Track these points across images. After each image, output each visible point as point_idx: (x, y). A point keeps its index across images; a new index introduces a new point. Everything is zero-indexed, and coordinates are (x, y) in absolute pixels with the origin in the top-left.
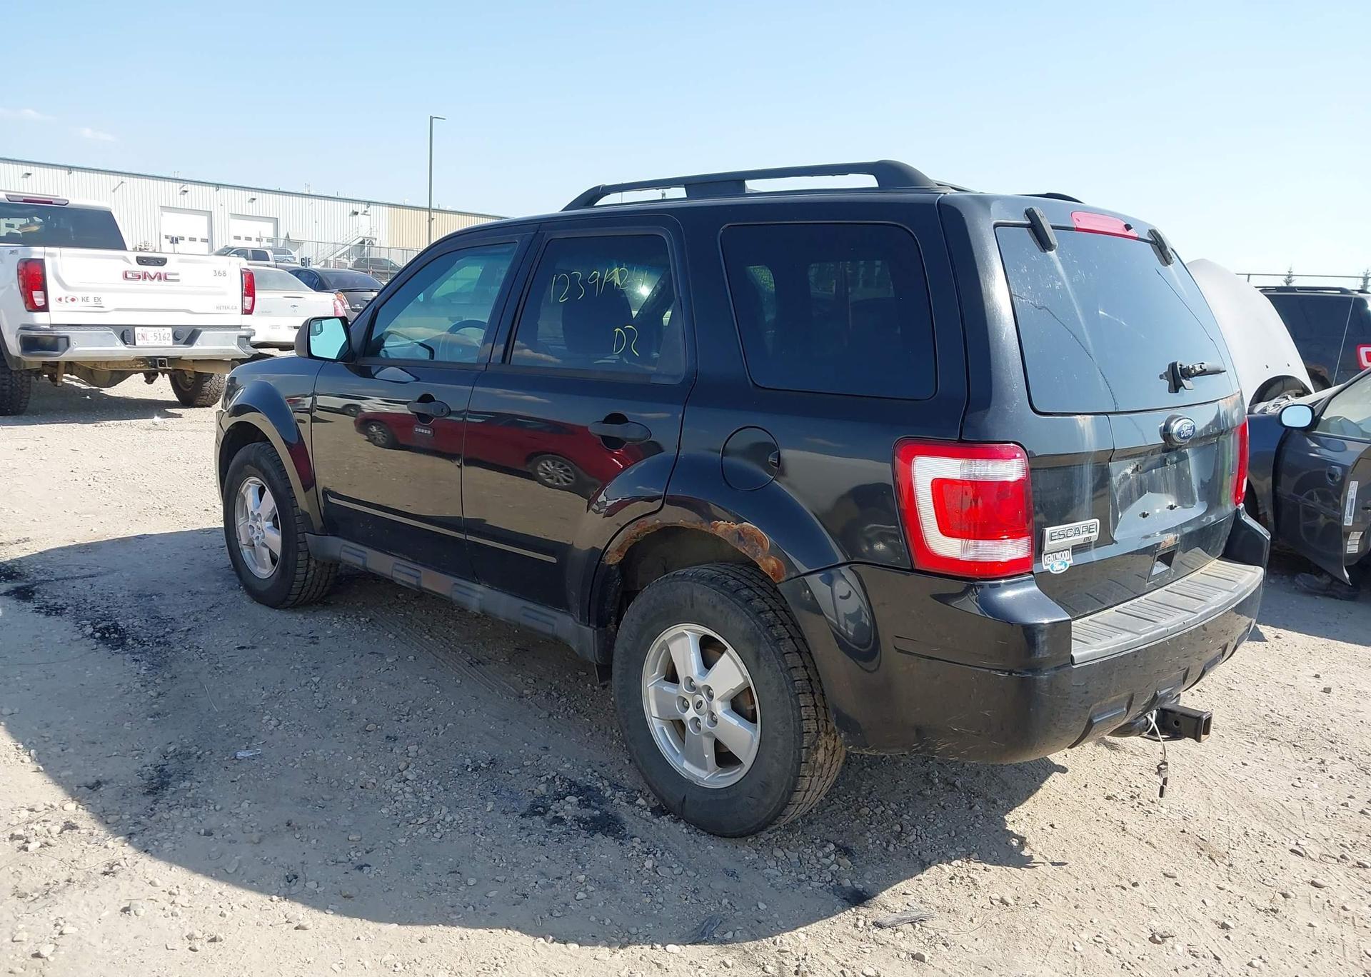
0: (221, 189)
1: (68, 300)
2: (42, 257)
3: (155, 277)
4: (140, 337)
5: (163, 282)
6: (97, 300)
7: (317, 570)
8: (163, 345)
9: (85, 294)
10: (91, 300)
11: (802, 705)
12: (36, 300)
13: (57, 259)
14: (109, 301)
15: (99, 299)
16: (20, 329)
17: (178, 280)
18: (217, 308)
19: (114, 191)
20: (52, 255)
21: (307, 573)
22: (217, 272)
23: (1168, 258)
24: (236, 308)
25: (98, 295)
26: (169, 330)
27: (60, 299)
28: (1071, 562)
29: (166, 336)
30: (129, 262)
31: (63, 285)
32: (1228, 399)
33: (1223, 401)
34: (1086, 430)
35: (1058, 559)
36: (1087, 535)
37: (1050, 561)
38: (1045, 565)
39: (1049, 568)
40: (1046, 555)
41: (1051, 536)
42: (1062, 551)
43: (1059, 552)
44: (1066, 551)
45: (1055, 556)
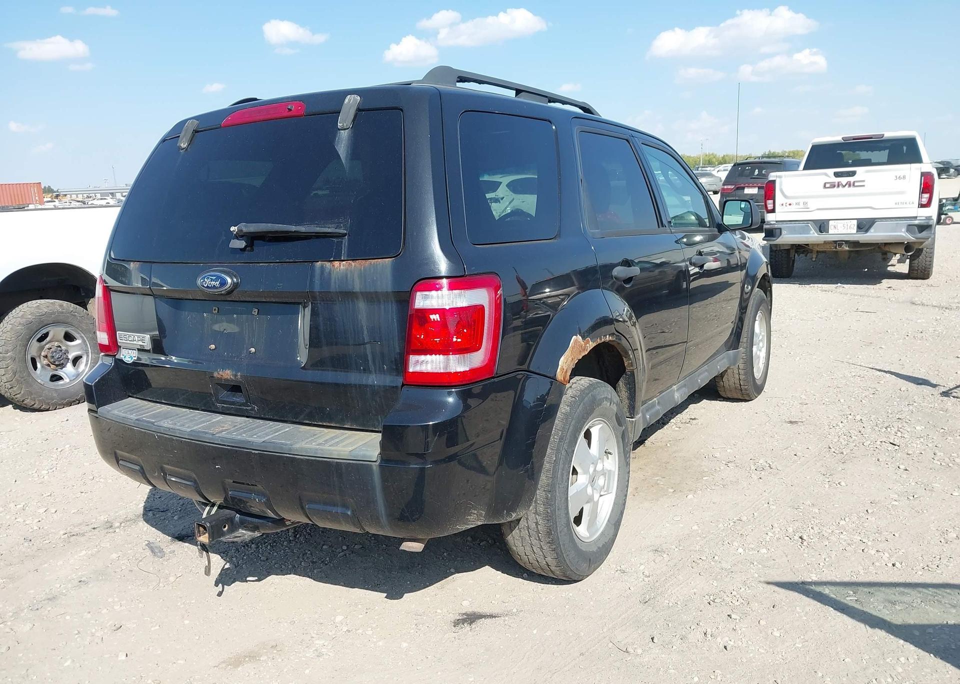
1: (787, 205)
2: (775, 179)
3: (846, 185)
4: (832, 227)
5: (852, 188)
6: (805, 203)
8: (849, 232)
9: (797, 201)
10: (801, 204)
12: (768, 206)
13: (783, 179)
14: (813, 204)
15: (807, 203)
17: (864, 186)
18: (896, 204)
20: (780, 177)
22: (898, 177)
24: (913, 203)
25: (806, 200)
26: (855, 222)
27: (782, 205)
29: (852, 226)
30: (829, 177)
31: (785, 196)
32: (345, 261)
33: (330, 263)
34: (133, 272)
35: (127, 353)
36: (141, 343)
37: (124, 353)
38: (122, 355)
39: (123, 357)
40: (123, 349)
41: (120, 337)
42: (133, 350)
43: (128, 349)
44: (135, 350)
45: (127, 351)
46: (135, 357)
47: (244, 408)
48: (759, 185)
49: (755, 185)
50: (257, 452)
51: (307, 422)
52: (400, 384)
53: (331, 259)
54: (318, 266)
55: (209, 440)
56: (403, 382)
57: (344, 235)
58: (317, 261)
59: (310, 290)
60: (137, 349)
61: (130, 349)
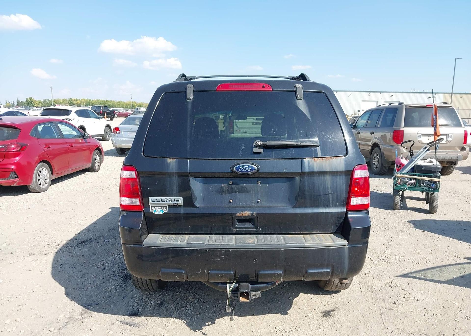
0: (382, 93)
9: (242, 129)
12: (231, 131)
14: (249, 131)
15: (246, 130)
19: (348, 97)
23: (297, 97)
27: (236, 131)
30: (255, 120)
31: (237, 127)
32: (320, 158)
33: (312, 159)
34: (171, 164)
35: (158, 209)
36: (175, 202)
37: (154, 209)
38: (151, 210)
39: (153, 211)
40: (153, 206)
41: (152, 200)
42: (163, 207)
43: (159, 206)
44: (164, 207)
45: (158, 208)
46: (166, 210)
47: (253, 230)
50: (284, 249)
51: (291, 233)
52: (345, 210)
53: (313, 157)
54: (306, 160)
55: (252, 247)
56: (346, 210)
57: (318, 146)
58: (305, 158)
59: (303, 171)
60: (168, 206)
61: (161, 206)
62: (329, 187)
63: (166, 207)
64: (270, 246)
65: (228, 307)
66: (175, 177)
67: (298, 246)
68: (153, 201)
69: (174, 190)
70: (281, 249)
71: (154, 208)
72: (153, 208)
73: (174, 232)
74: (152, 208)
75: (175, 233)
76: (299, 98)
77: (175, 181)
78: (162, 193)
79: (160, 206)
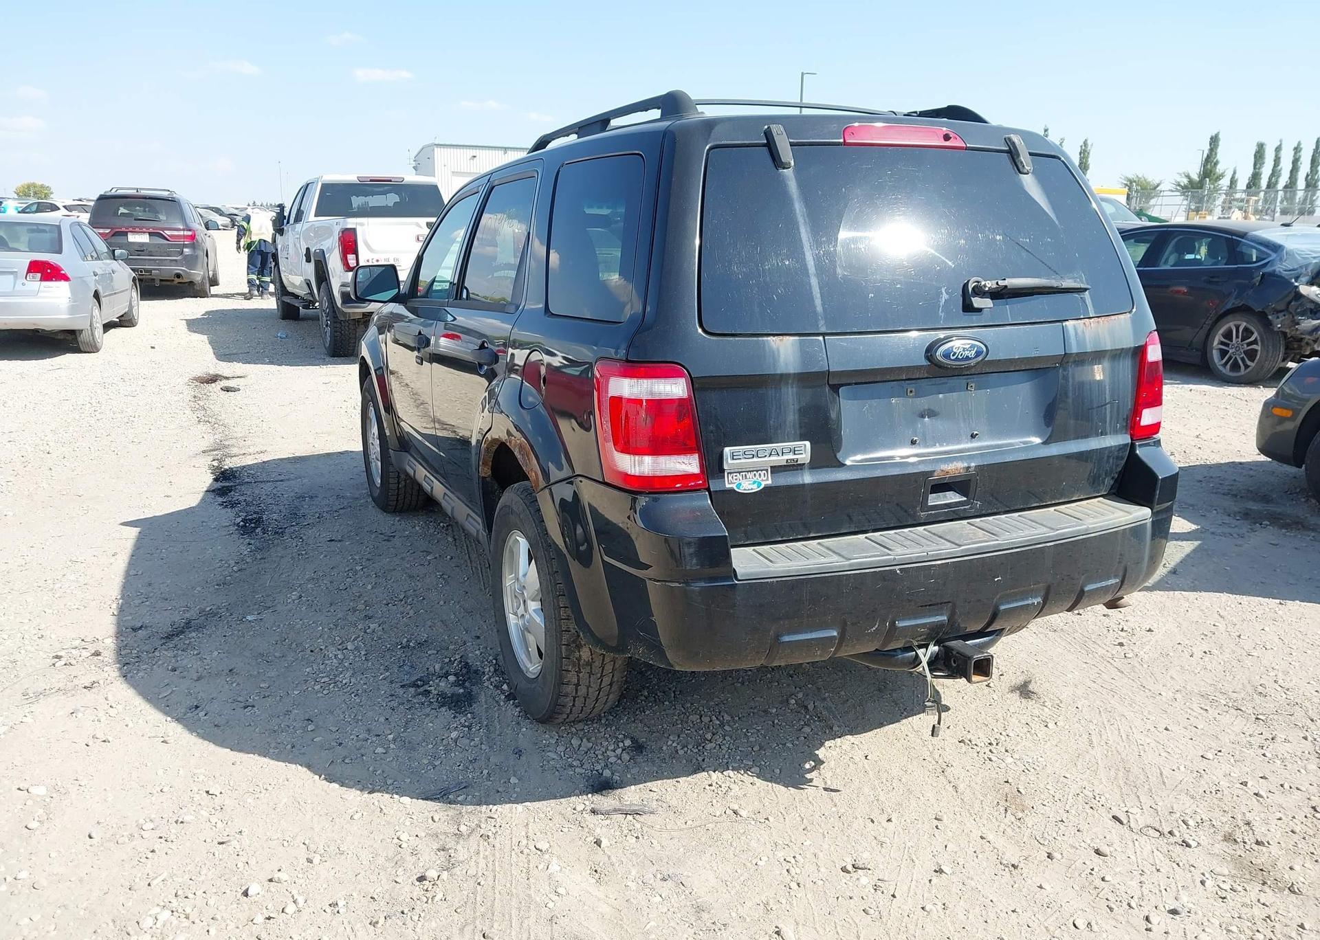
2: (354, 227)
7: (408, 482)
9: (384, 256)
11: (561, 606)
12: (350, 262)
13: (366, 227)
15: (398, 260)
16: (341, 286)
20: (362, 224)
21: (399, 483)
23: (1020, 167)
25: (397, 255)
28: (770, 482)
30: (421, 227)
31: (372, 250)
32: (1093, 320)
33: (1079, 321)
34: (782, 351)
35: (746, 478)
36: (791, 456)
37: (736, 479)
38: (729, 483)
39: (734, 486)
40: (731, 473)
41: (733, 456)
42: (757, 471)
43: (748, 472)
44: (762, 470)
45: (746, 475)
46: (767, 479)
47: (962, 508)
48: (151, 230)
49: (144, 230)
50: (1052, 544)
52: (1129, 441)
53: (1082, 317)
54: (1070, 324)
55: (994, 548)
56: (1132, 439)
57: (1085, 290)
58: (1067, 320)
59: (1067, 352)
60: (771, 467)
61: (753, 471)
62: (1107, 387)
63: (767, 470)
64: (1028, 540)
65: (930, 704)
66: (790, 387)
67: (1071, 532)
68: (735, 457)
69: (787, 423)
70: (1048, 544)
71: (734, 478)
72: (732, 477)
73: (782, 537)
74: (730, 478)
75: (784, 539)
76: (1026, 171)
77: (791, 400)
78: (759, 433)
79: (750, 471)
